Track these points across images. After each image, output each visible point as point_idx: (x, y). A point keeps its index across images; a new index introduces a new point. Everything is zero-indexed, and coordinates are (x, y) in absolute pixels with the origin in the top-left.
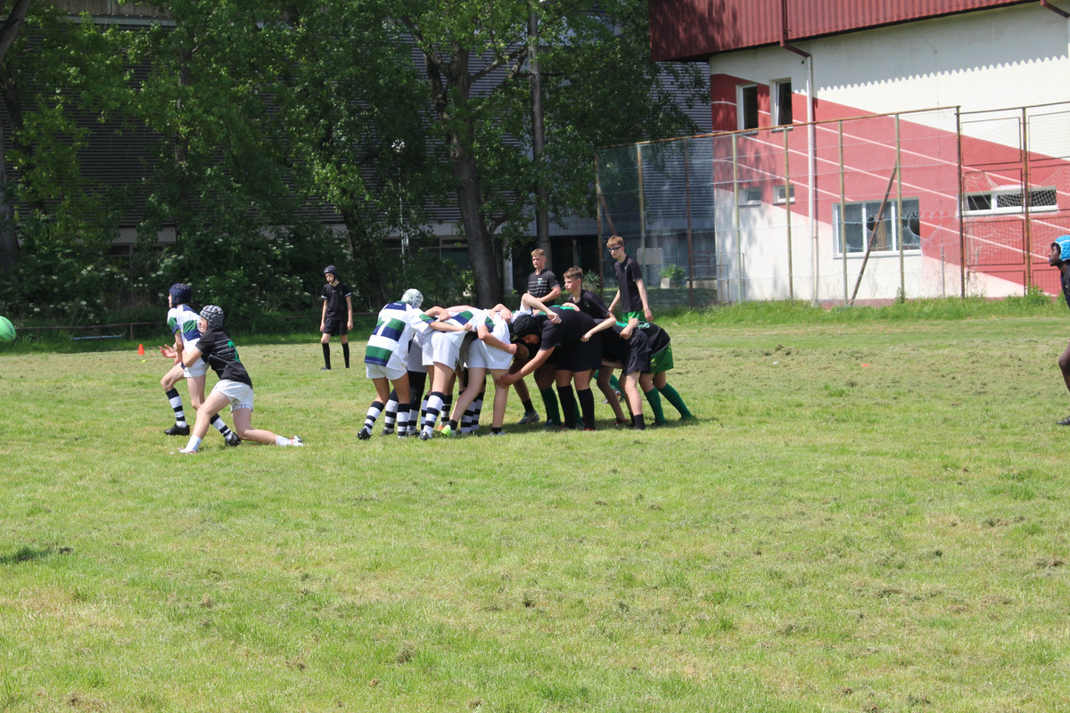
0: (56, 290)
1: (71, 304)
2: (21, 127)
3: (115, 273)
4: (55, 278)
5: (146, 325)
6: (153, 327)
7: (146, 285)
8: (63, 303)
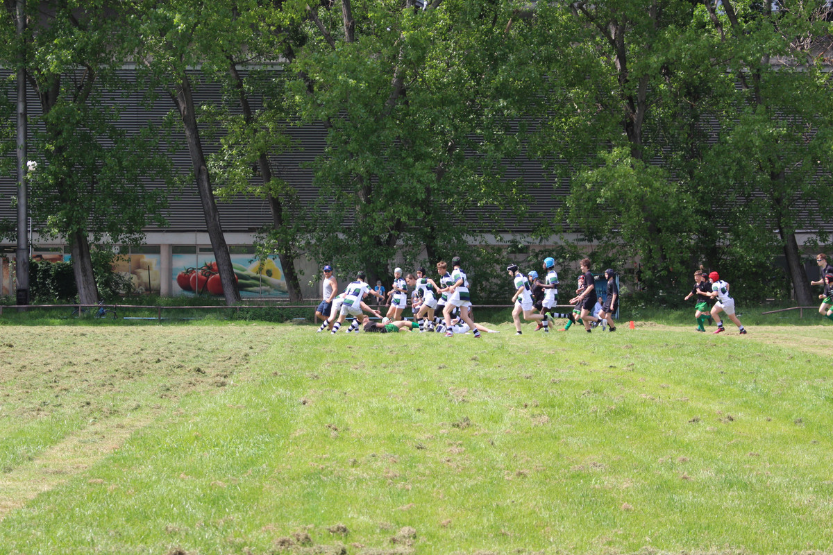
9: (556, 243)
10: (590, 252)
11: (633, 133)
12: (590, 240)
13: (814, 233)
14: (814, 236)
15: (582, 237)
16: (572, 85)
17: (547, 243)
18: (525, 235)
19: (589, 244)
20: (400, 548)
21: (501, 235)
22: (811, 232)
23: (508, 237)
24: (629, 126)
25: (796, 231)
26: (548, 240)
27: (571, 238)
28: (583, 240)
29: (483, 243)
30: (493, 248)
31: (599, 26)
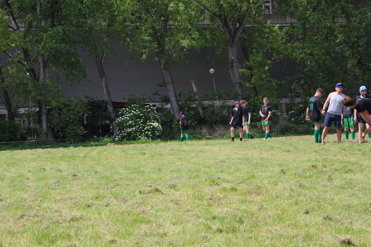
0: (255, 118)
1: (259, 123)
2: (248, 61)
3: (276, 112)
4: (255, 114)
5: (284, 130)
6: (287, 131)
7: (288, 116)
8: (257, 123)
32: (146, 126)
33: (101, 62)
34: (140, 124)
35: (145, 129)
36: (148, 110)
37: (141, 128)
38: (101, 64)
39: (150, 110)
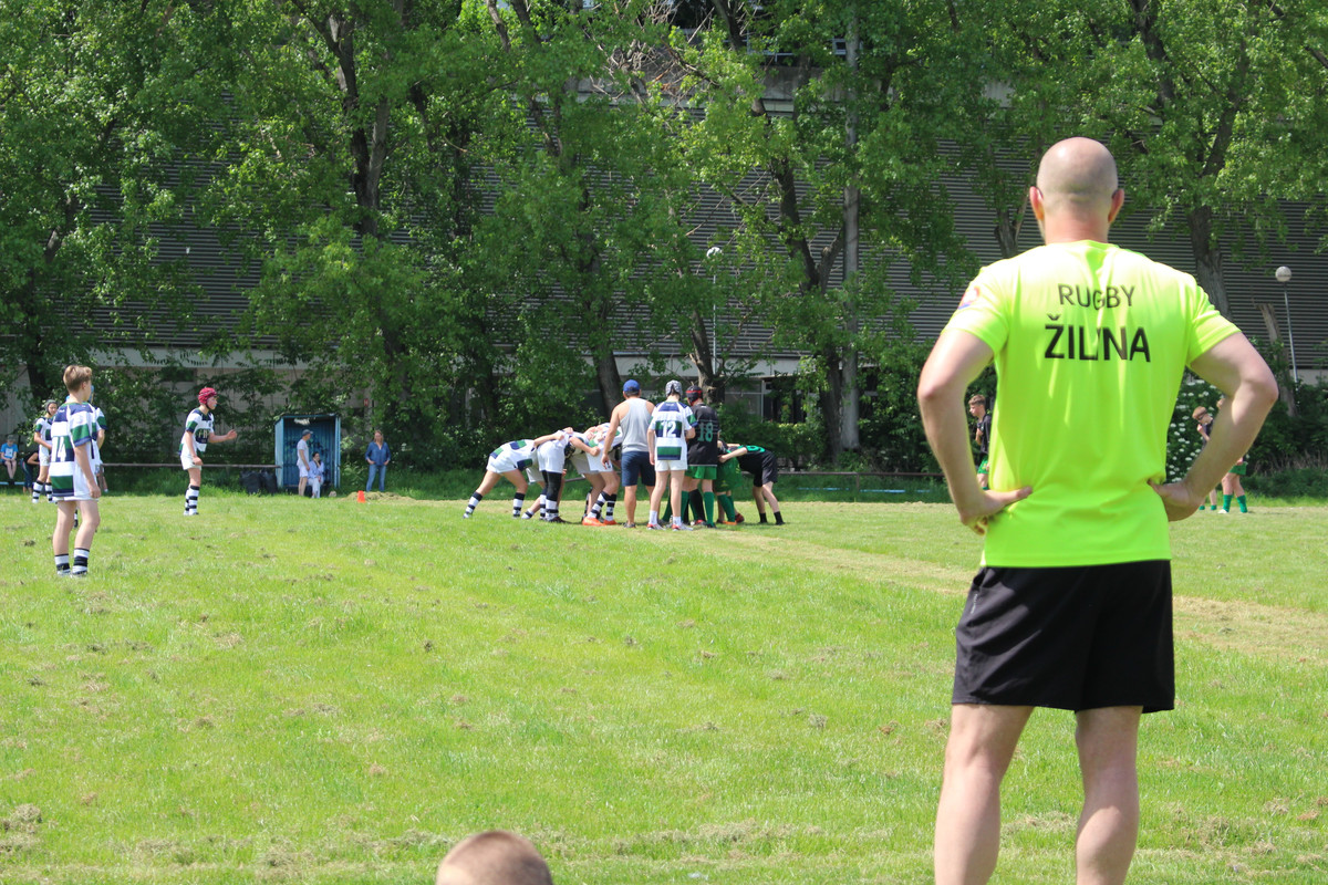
9: (240, 364)
10: (294, 380)
11: (364, 193)
12: (292, 362)
13: (645, 356)
14: (644, 362)
15: (279, 357)
16: (269, 113)
17: (226, 365)
18: (189, 351)
19: (291, 367)
20: (17, 838)
21: (152, 351)
22: (640, 356)
23: (161, 354)
24: (360, 182)
25: (615, 353)
26: (227, 361)
27: (264, 357)
28: (280, 362)
29: (122, 364)
30: (137, 371)
31: (312, 20)
32: (1196, 444)
33: (1013, 231)
34: (1177, 438)
35: (1193, 454)
36: (1200, 396)
37: (1182, 450)
38: (1014, 235)
39: (1206, 394)
